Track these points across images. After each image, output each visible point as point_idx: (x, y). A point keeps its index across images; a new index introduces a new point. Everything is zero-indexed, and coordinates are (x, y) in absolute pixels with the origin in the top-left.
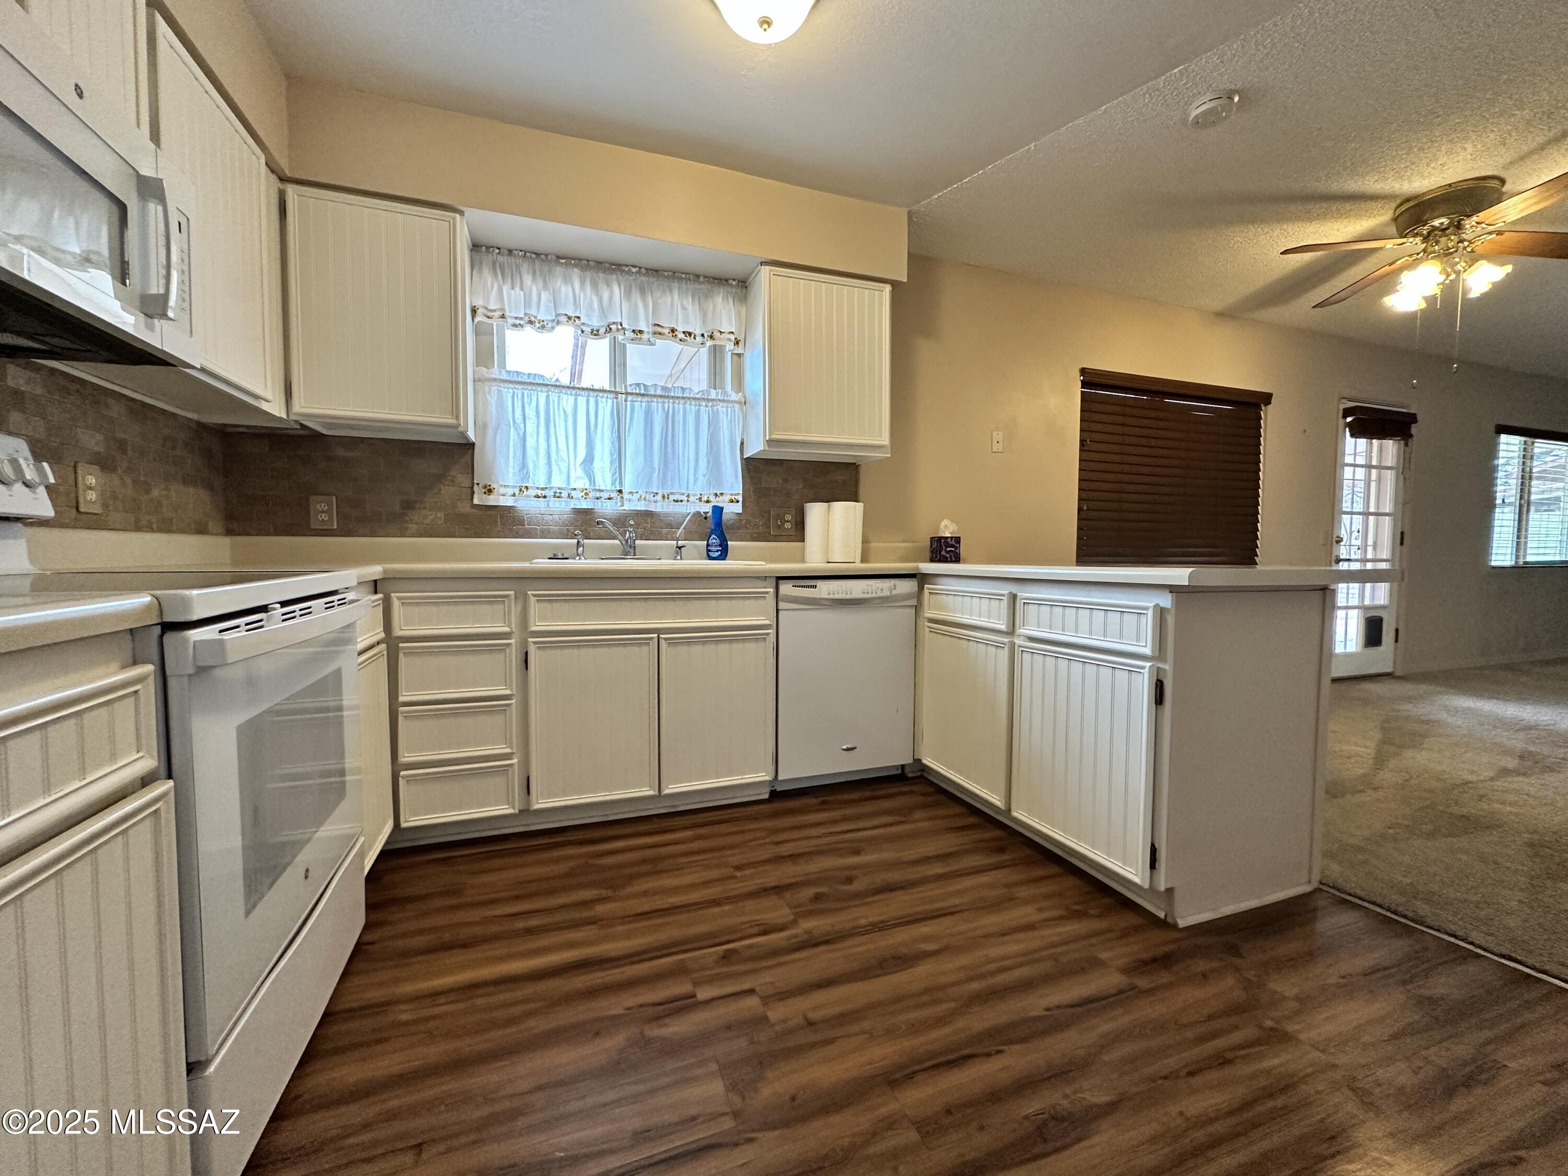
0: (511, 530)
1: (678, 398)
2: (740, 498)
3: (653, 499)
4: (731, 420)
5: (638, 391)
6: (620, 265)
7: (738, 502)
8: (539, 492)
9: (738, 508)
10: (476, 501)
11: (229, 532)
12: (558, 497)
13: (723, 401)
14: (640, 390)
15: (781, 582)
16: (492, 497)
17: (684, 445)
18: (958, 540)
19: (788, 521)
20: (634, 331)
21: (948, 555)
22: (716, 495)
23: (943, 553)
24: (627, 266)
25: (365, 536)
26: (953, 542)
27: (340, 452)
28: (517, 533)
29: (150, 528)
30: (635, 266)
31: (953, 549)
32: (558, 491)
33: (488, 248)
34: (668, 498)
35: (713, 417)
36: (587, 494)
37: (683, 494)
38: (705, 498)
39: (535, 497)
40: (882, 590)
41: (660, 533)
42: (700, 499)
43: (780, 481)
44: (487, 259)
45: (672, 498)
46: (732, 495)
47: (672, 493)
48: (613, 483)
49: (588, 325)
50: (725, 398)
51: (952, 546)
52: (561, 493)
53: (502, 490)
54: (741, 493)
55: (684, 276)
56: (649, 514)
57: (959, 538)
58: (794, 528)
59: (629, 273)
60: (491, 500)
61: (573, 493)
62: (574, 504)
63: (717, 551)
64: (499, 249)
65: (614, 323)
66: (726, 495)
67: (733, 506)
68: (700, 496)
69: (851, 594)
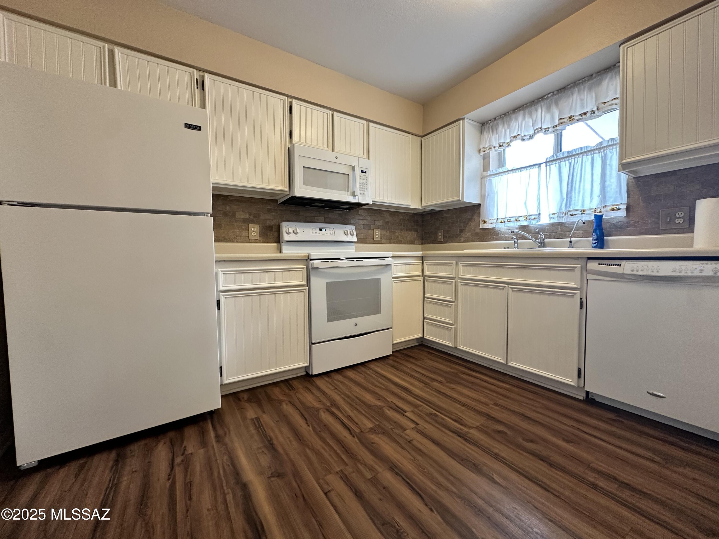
0: (493, 238)
2: (624, 206)
3: (562, 215)
5: (553, 159)
6: (543, 97)
7: (620, 209)
8: (502, 220)
9: (620, 214)
10: (481, 227)
11: (422, 244)
12: (509, 221)
14: (554, 158)
15: (588, 260)
16: (486, 225)
17: (580, 181)
19: (680, 218)
20: (553, 127)
24: (545, 95)
25: (450, 243)
27: (445, 215)
28: (496, 239)
29: (394, 243)
30: (549, 94)
32: (509, 219)
33: (487, 122)
34: (567, 214)
35: (604, 158)
36: (527, 218)
37: (577, 210)
38: (599, 211)
39: (500, 222)
41: (565, 234)
43: (672, 188)
44: (486, 127)
45: (569, 213)
46: (614, 205)
47: (569, 211)
48: (537, 211)
49: (527, 135)
52: (510, 219)
53: (491, 221)
54: (625, 203)
55: (580, 81)
56: (559, 224)
58: (685, 222)
59: (548, 98)
60: (486, 226)
61: (520, 219)
62: (520, 224)
63: (595, 243)
64: (490, 120)
65: (536, 129)
66: (609, 206)
67: (614, 213)
68: (595, 210)
69: (658, 272)
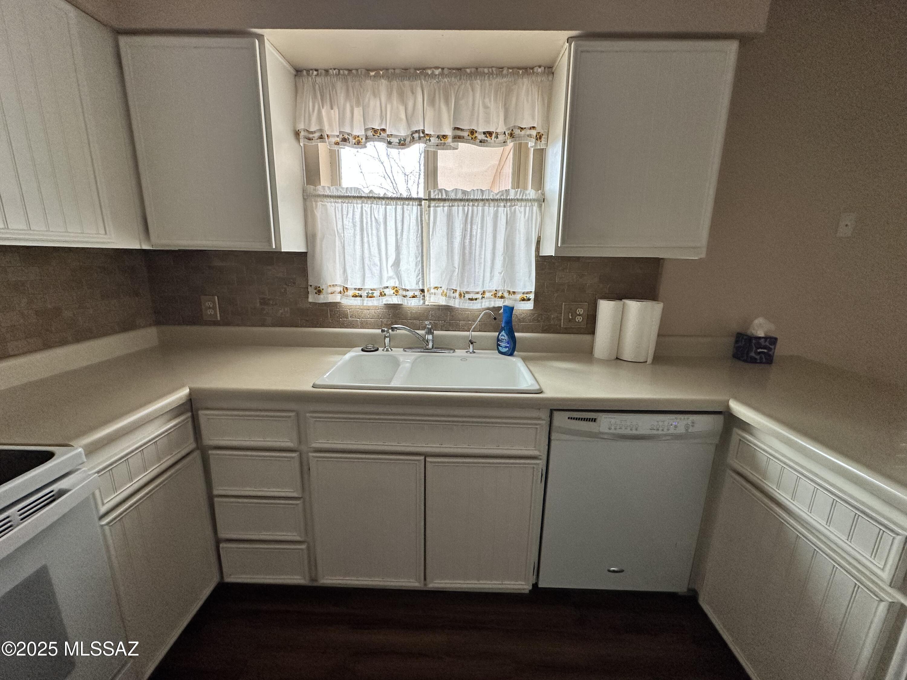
0: (339, 322)
1: (476, 200)
2: (532, 296)
3: (452, 295)
4: (528, 218)
5: (440, 197)
6: (424, 69)
7: (529, 300)
8: (357, 292)
9: (529, 306)
10: (310, 300)
11: (157, 323)
12: (371, 297)
13: (522, 200)
14: (442, 195)
15: (556, 414)
16: (322, 296)
17: (481, 247)
18: (773, 341)
19: (579, 315)
20: (438, 137)
21: (758, 357)
22: (509, 292)
23: (753, 354)
24: (430, 68)
25: (238, 325)
26: (767, 344)
27: (217, 263)
28: (343, 324)
30: (437, 68)
31: (766, 351)
32: (370, 292)
33: (308, 71)
34: (464, 297)
35: (510, 217)
36: (397, 291)
37: (478, 293)
38: (500, 294)
39: (353, 296)
40: (676, 427)
41: (458, 325)
42: (495, 295)
43: (575, 276)
44: (307, 82)
45: (467, 296)
46: (523, 293)
47: (468, 293)
48: (417, 283)
49: (396, 136)
50: (524, 197)
51: (765, 348)
52: (372, 293)
53: (330, 290)
54: (533, 290)
55: (486, 70)
56: (447, 309)
57: (776, 339)
58: (585, 321)
59: (433, 76)
60: (322, 299)
61: (387, 291)
62: (387, 300)
63: (506, 347)
64: (316, 70)
65: (416, 131)
66: (519, 293)
67: (524, 303)
68: (495, 292)
69: (636, 429)
